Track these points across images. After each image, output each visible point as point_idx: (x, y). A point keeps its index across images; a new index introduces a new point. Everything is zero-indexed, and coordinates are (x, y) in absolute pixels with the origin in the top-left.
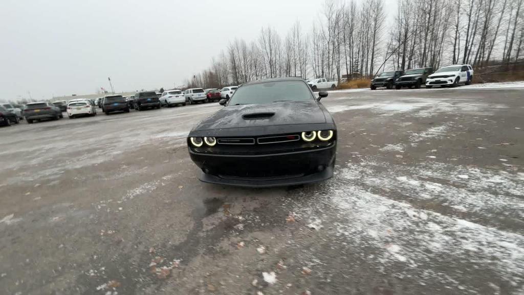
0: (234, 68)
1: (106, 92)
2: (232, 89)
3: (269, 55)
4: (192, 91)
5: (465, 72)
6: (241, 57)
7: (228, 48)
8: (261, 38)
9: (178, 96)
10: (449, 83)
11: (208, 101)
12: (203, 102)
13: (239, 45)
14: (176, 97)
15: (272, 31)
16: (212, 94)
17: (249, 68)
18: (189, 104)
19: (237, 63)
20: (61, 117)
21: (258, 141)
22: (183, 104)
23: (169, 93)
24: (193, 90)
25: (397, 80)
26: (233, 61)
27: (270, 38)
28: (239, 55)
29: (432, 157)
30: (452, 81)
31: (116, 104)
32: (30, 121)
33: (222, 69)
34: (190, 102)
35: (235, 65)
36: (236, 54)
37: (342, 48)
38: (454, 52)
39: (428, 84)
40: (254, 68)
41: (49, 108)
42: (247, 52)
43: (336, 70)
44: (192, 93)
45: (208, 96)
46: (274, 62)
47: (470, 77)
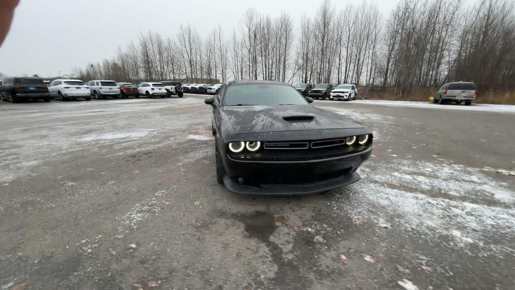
0: (147, 62)
2: (153, 85)
3: (189, 54)
4: (100, 84)
5: (353, 91)
8: (180, 34)
9: (80, 88)
10: (346, 98)
11: (121, 96)
12: (115, 97)
13: (154, 38)
14: (77, 88)
16: (128, 89)
18: (95, 99)
19: (151, 57)
21: (312, 145)
22: (87, 98)
23: (65, 82)
24: (101, 82)
25: (310, 91)
26: (146, 54)
27: (190, 36)
30: (347, 96)
33: (131, 61)
34: (96, 96)
35: (148, 59)
36: (150, 46)
38: (339, 74)
39: (331, 97)
40: (171, 66)
42: (163, 48)
44: (100, 86)
45: (122, 91)
46: (195, 62)
47: (356, 94)
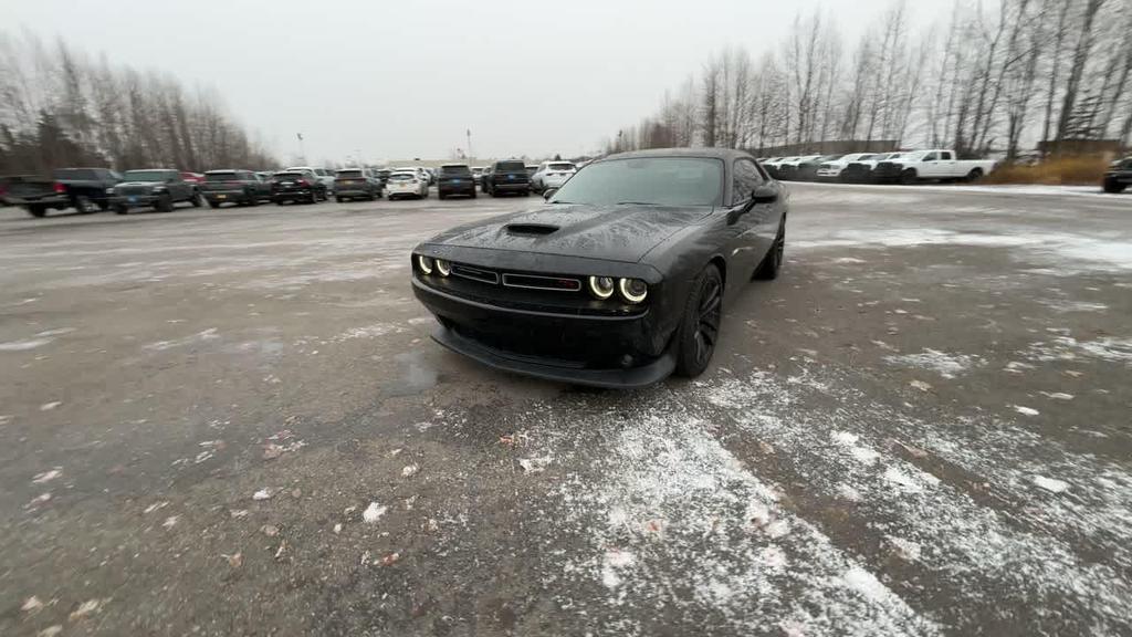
0: (712, 115)
1: (464, 157)
3: (803, 86)
6: (732, 89)
7: (704, 68)
13: (732, 62)
14: (561, 175)
15: (824, 23)
17: (747, 116)
19: (719, 104)
20: (380, 196)
21: (503, 279)
23: (549, 166)
26: (711, 100)
27: (814, 40)
28: (728, 85)
29: (1023, 410)
31: (456, 181)
32: (340, 199)
33: (681, 117)
35: (713, 108)
36: (721, 82)
37: (1045, 62)
40: (760, 117)
41: (364, 180)
42: (749, 78)
43: (1006, 126)
46: (812, 103)
